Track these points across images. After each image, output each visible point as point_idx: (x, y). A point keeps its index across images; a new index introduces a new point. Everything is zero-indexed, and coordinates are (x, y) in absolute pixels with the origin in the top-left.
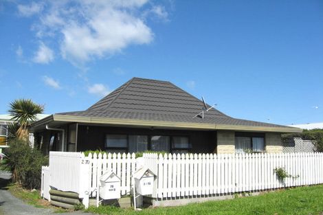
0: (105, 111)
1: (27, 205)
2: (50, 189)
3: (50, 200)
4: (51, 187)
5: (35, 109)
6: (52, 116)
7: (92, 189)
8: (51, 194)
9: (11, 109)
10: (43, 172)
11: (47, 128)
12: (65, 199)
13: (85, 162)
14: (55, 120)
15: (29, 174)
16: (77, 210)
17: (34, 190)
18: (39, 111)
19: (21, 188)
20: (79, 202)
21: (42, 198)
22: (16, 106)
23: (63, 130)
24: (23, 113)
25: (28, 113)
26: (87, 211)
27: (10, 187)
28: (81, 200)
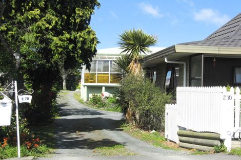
0: (231, 40)
1: (152, 146)
2: (178, 129)
3: (178, 142)
4: (179, 127)
5: (148, 40)
6: (174, 46)
7: (234, 130)
8: (180, 135)
9: (120, 41)
10: (166, 111)
11: (166, 61)
12: (199, 140)
13: (227, 98)
14: (177, 51)
15: (147, 114)
16: (218, 152)
17: (154, 131)
18: (151, 43)
19: (137, 129)
20: (219, 143)
21: (166, 139)
22: (125, 38)
23: (185, 64)
24: (134, 45)
25: (140, 46)
26: (232, 154)
27: (124, 128)
28: (222, 141)
